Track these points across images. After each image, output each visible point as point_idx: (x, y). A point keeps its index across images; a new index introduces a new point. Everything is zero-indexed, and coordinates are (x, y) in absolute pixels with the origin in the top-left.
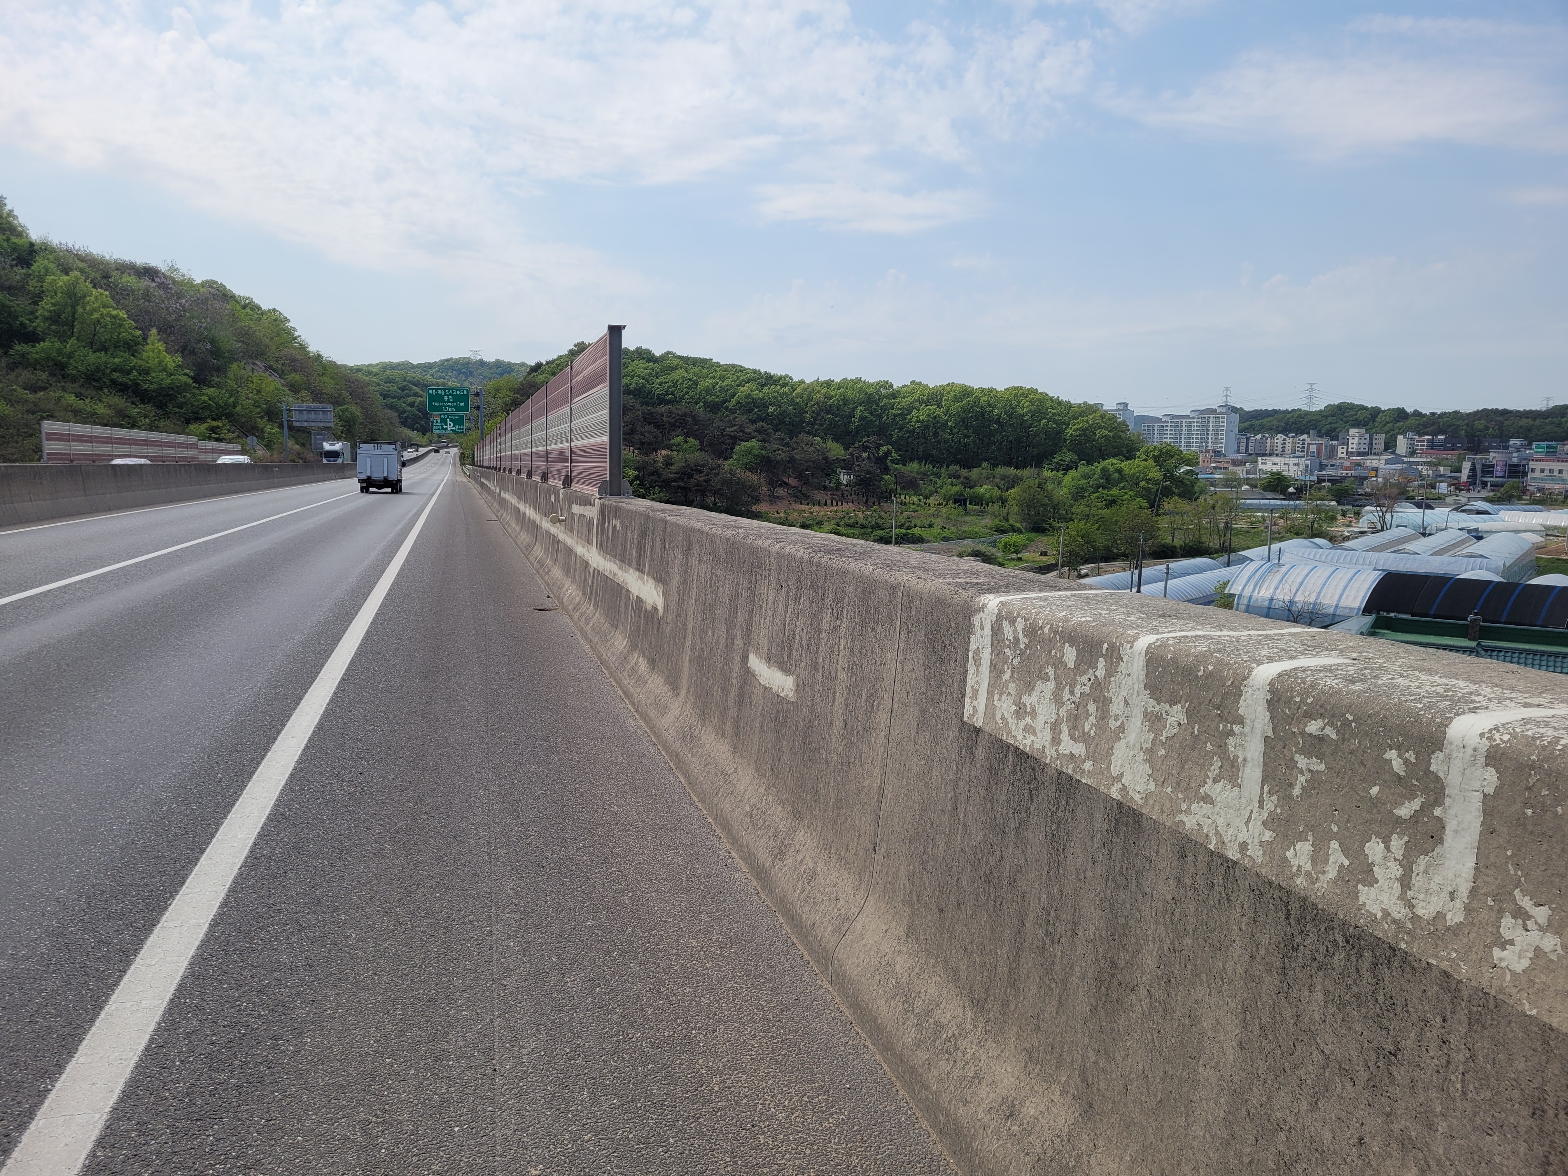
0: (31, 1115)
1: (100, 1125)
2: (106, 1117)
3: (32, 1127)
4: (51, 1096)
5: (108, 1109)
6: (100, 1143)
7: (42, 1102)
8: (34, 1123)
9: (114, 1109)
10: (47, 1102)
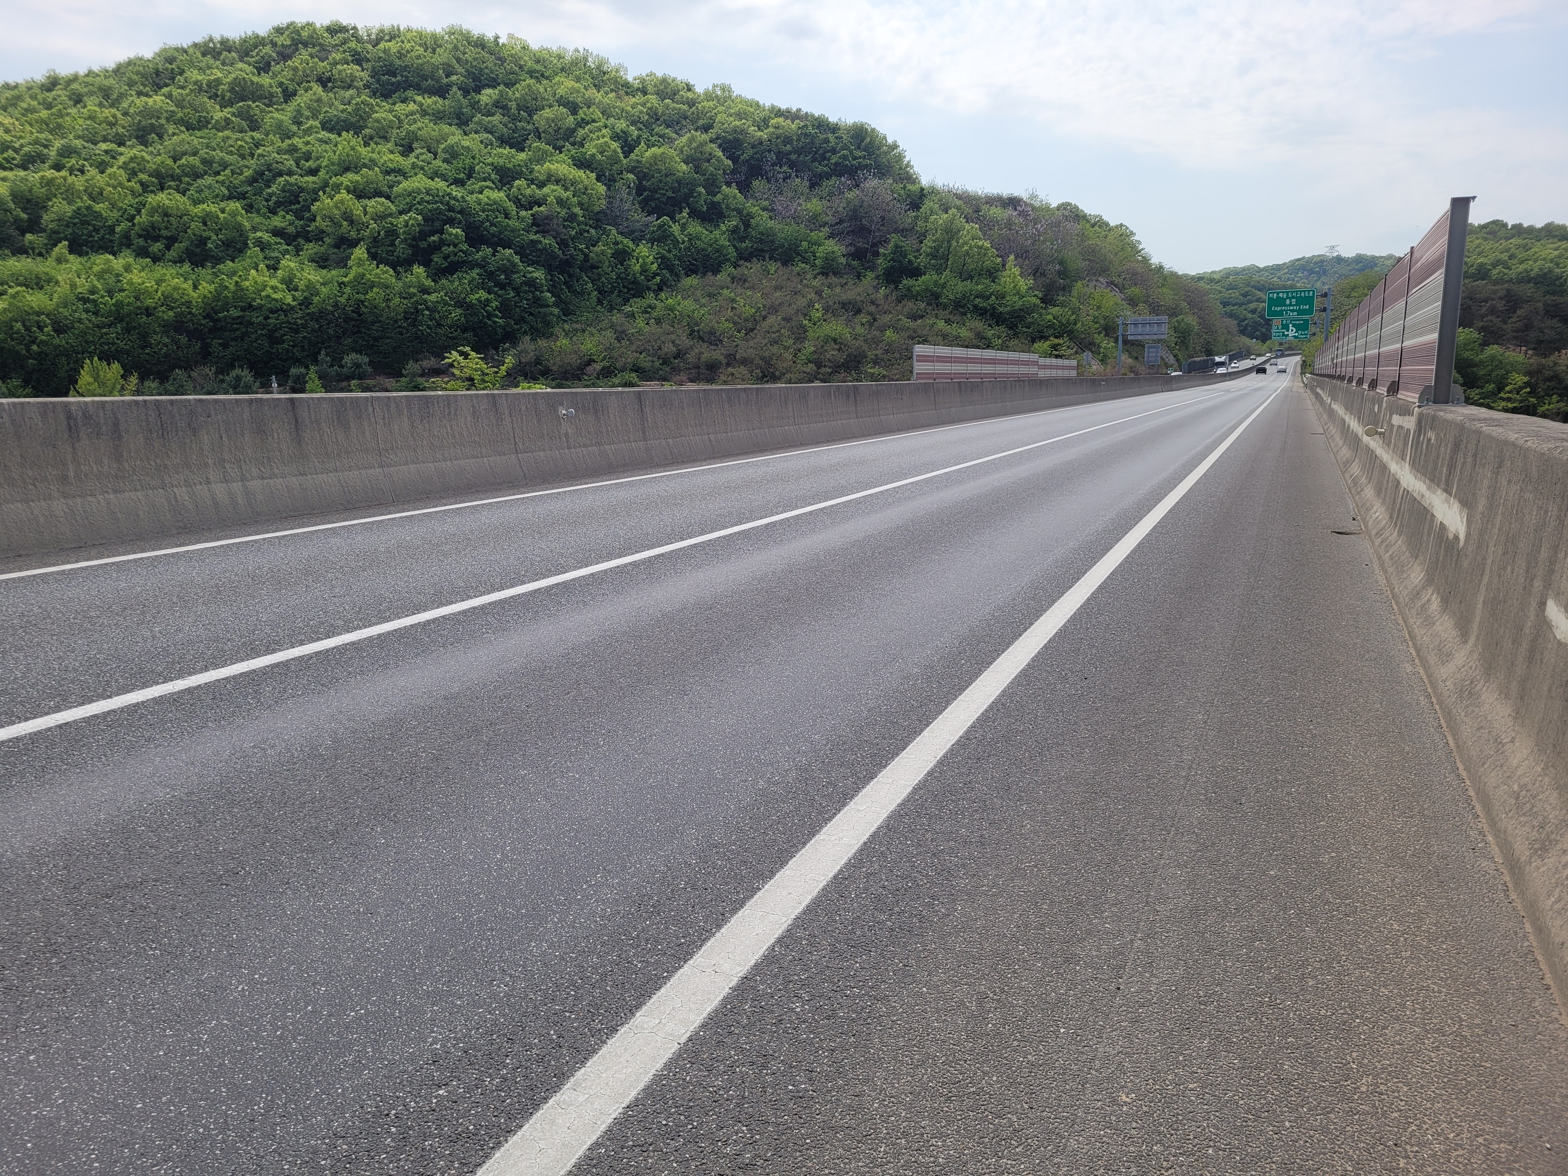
0: (742, 903)
1: (784, 927)
2: (790, 922)
3: (740, 913)
4: (760, 894)
5: (793, 917)
6: (780, 941)
7: (752, 896)
8: (742, 910)
9: (797, 918)
10: (756, 897)
